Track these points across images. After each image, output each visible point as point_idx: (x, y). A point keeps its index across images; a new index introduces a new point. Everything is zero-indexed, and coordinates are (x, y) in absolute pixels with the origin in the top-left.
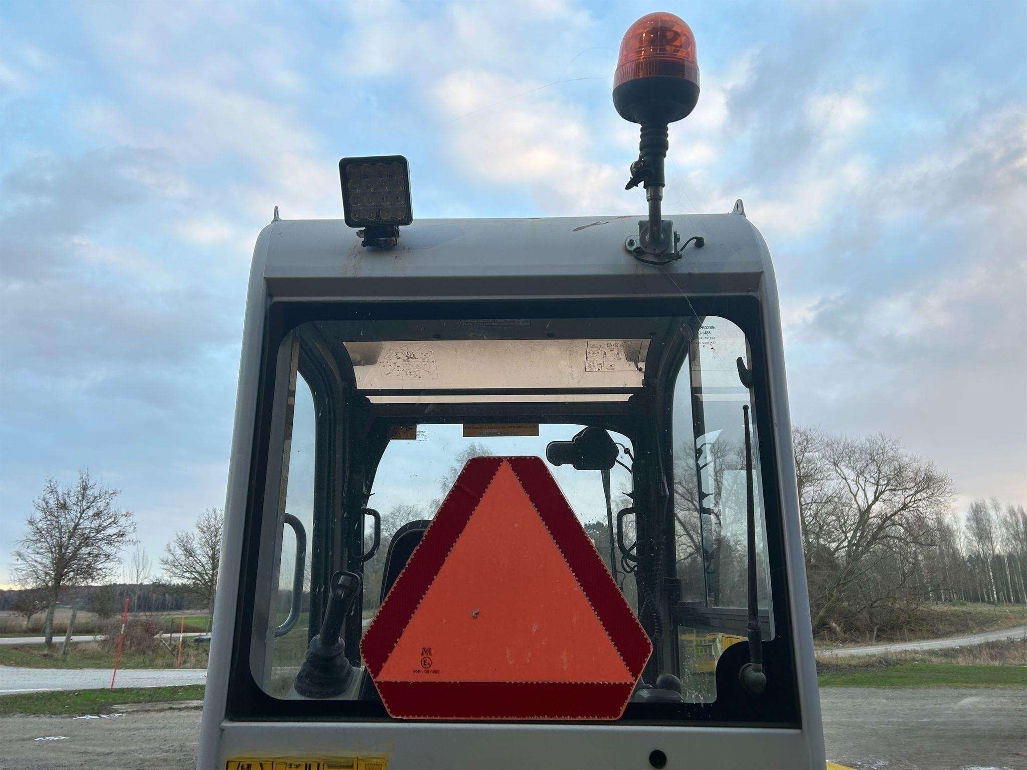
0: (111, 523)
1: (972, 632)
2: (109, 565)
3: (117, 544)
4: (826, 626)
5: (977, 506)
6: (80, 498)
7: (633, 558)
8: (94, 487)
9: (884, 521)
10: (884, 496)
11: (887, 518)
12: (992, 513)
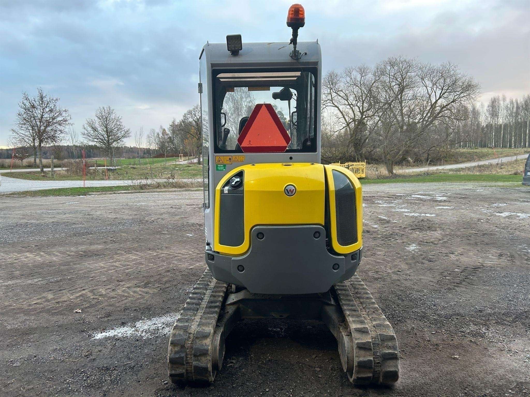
0: (58, 115)
1: (474, 161)
2: (62, 135)
3: (63, 125)
4: (406, 160)
5: (494, 99)
6: (41, 102)
7: (296, 125)
8: (46, 97)
9: (442, 109)
10: (445, 95)
11: (444, 107)
12: (501, 102)
